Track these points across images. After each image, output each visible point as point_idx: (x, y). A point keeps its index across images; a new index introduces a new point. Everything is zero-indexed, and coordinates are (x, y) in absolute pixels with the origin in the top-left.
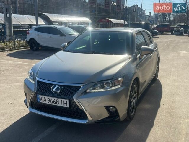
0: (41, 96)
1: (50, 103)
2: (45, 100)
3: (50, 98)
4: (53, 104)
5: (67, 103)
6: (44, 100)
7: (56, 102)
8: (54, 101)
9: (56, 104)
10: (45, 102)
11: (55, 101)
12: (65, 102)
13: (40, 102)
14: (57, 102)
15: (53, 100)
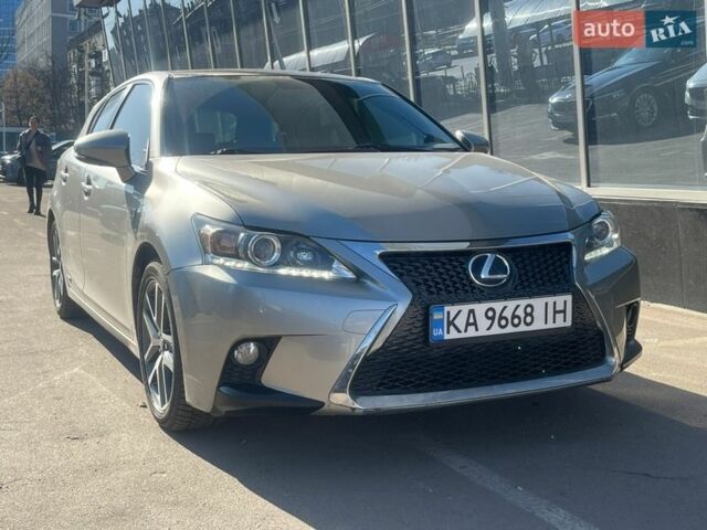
0: (453, 310)
1: (496, 330)
2: (471, 321)
3: (498, 306)
4: (510, 329)
5: (564, 311)
6: (468, 324)
7: (522, 316)
8: (514, 316)
9: (523, 328)
10: (471, 332)
11: (520, 312)
12: (560, 307)
13: (447, 337)
14: (527, 314)
15: (508, 314)
